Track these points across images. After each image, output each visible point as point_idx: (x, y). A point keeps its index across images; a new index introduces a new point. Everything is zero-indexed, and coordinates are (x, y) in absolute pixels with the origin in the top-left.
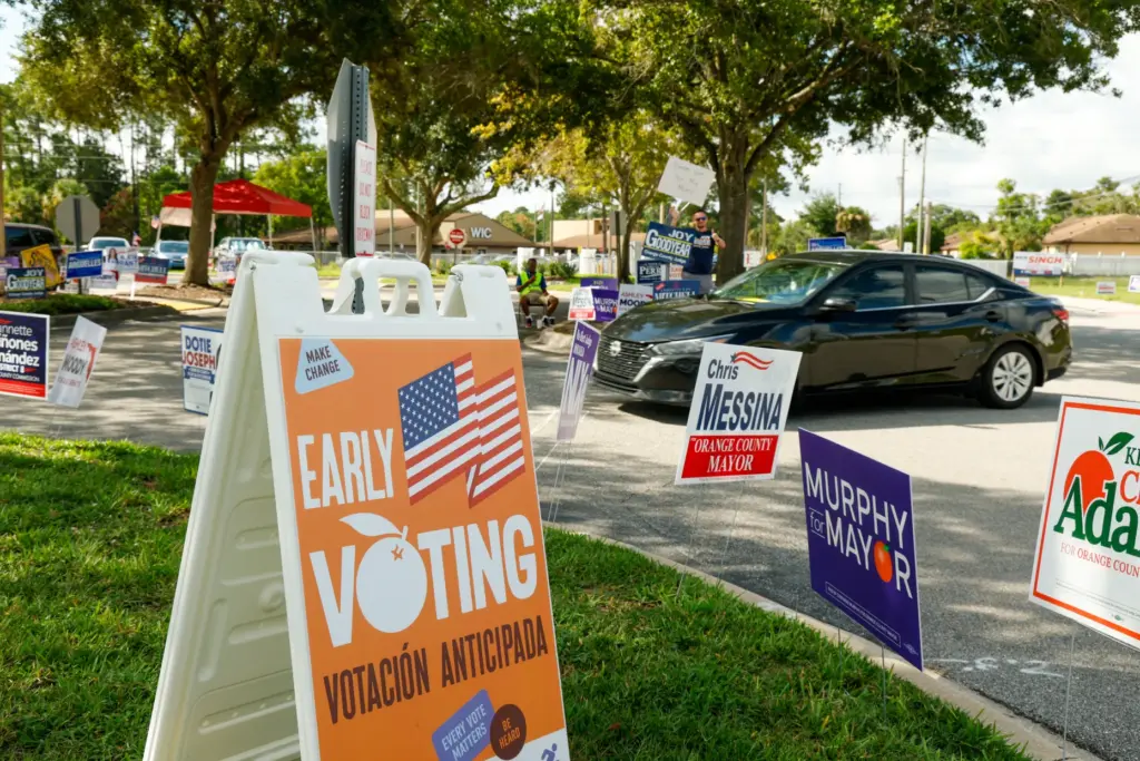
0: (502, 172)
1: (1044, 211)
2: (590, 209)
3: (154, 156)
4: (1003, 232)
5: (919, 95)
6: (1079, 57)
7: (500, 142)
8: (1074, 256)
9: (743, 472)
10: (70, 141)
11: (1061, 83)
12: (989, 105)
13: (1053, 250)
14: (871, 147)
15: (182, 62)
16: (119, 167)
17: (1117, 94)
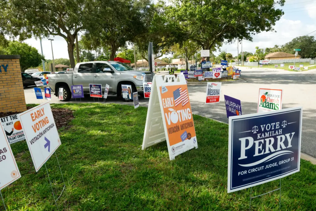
0: (164, 52)
1: (265, 52)
2: (179, 57)
3: (100, 53)
4: (257, 57)
5: (240, 33)
6: (268, 25)
7: (163, 46)
8: (271, 60)
9: (215, 102)
10: (86, 52)
11: (266, 30)
12: (253, 35)
13: (267, 60)
14: (232, 43)
15: (107, 37)
16: (94, 56)
17: (276, 32)
